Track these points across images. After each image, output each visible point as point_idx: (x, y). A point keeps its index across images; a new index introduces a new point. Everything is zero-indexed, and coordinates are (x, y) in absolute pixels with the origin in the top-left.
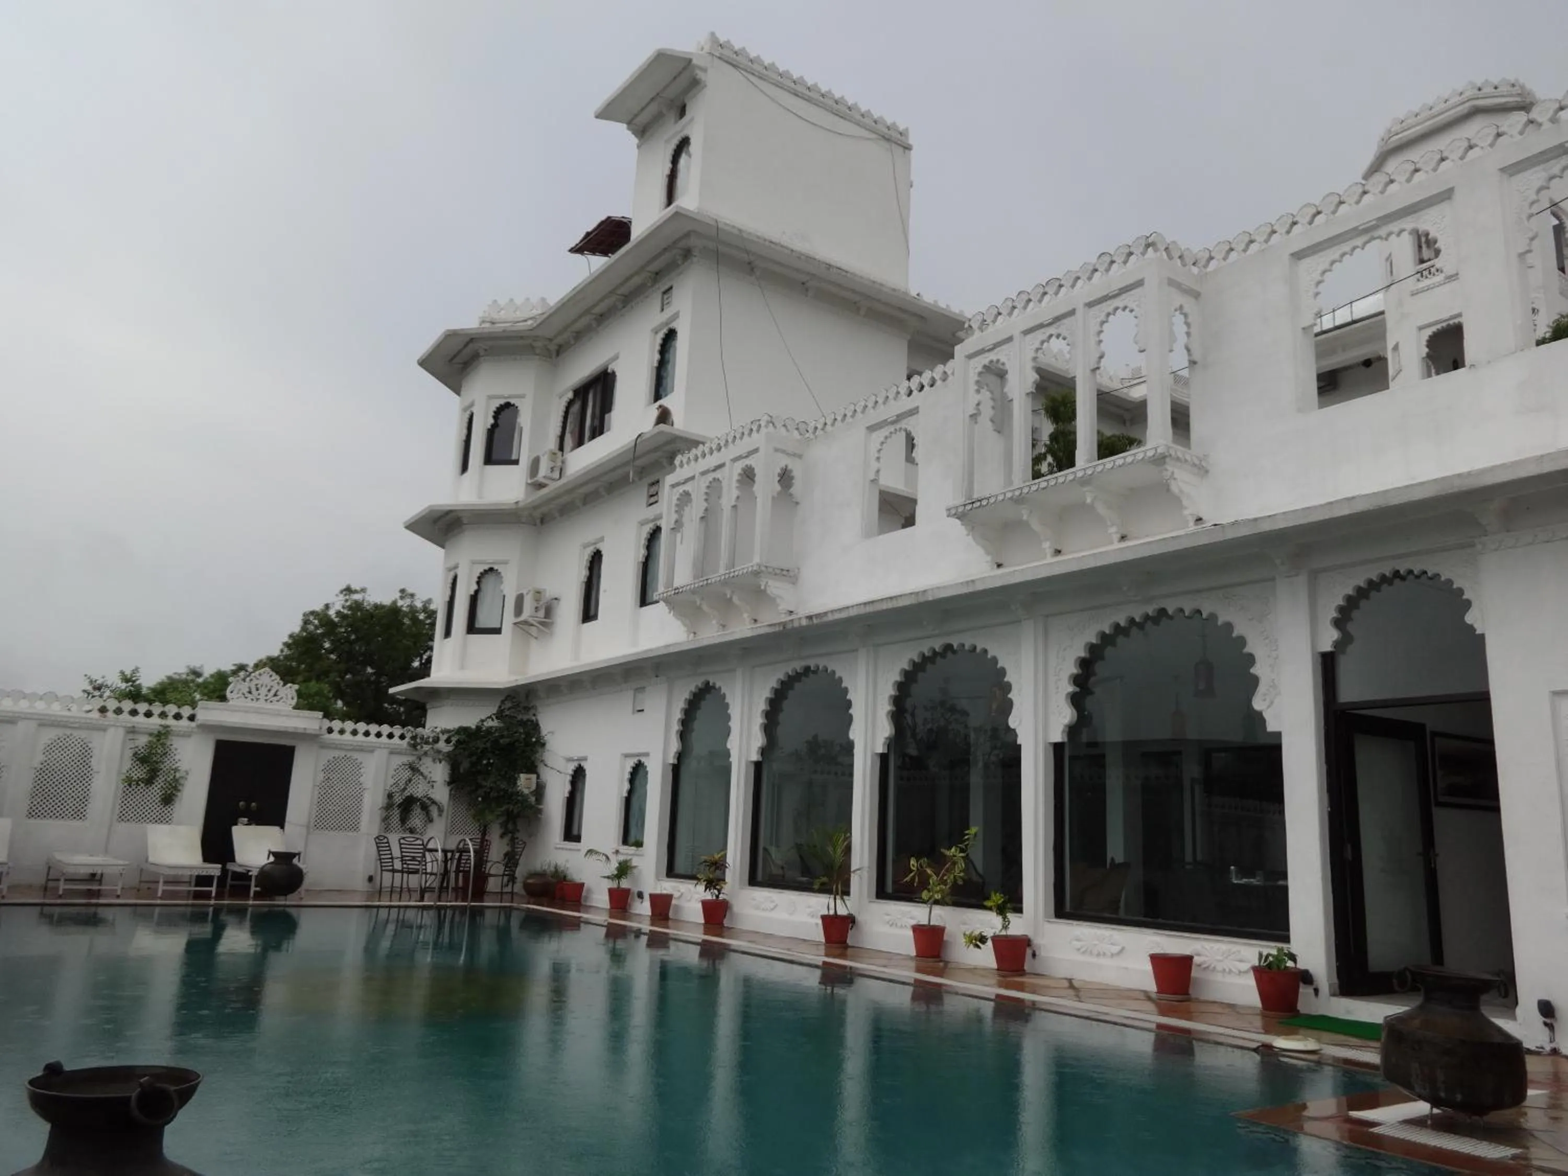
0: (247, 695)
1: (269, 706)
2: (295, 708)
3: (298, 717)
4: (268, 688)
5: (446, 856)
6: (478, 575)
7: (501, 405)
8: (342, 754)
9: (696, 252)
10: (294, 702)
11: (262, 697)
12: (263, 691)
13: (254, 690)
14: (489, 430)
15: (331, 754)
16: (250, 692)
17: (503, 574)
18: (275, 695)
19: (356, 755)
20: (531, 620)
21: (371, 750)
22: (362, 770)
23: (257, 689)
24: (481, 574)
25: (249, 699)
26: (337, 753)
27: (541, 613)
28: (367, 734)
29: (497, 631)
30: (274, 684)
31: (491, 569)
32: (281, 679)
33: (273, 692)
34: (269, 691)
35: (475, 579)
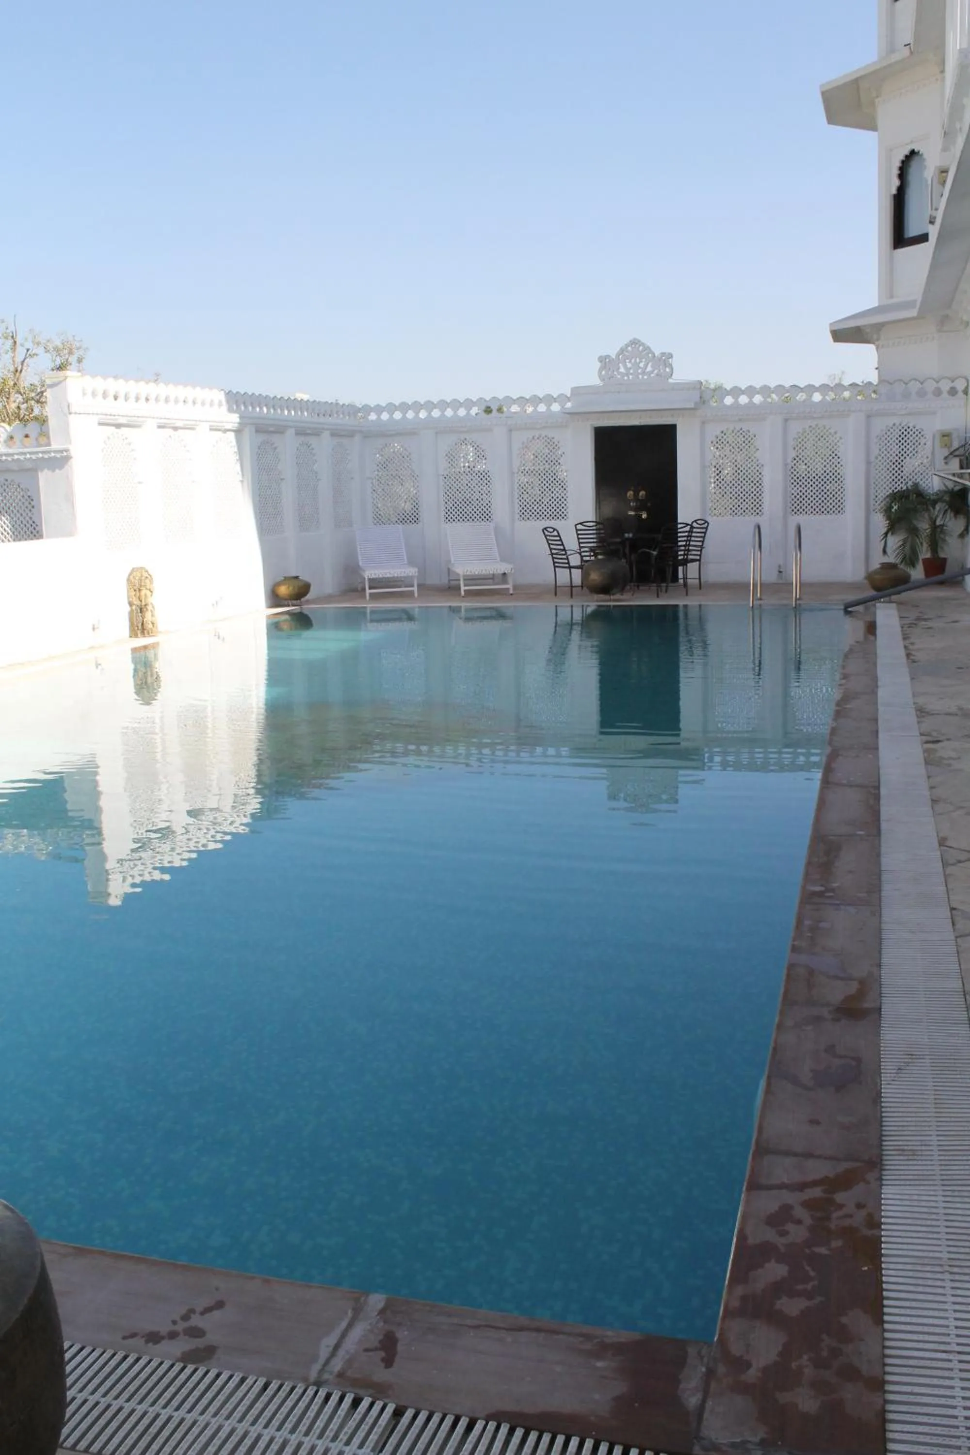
6: (899, 164)
8: (731, 426)
15: (716, 429)
17: (926, 152)
19: (745, 426)
21: (761, 418)
22: (756, 444)
24: (903, 162)
26: (724, 427)
29: (925, 237)
31: (913, 153)
35: (896, 172)
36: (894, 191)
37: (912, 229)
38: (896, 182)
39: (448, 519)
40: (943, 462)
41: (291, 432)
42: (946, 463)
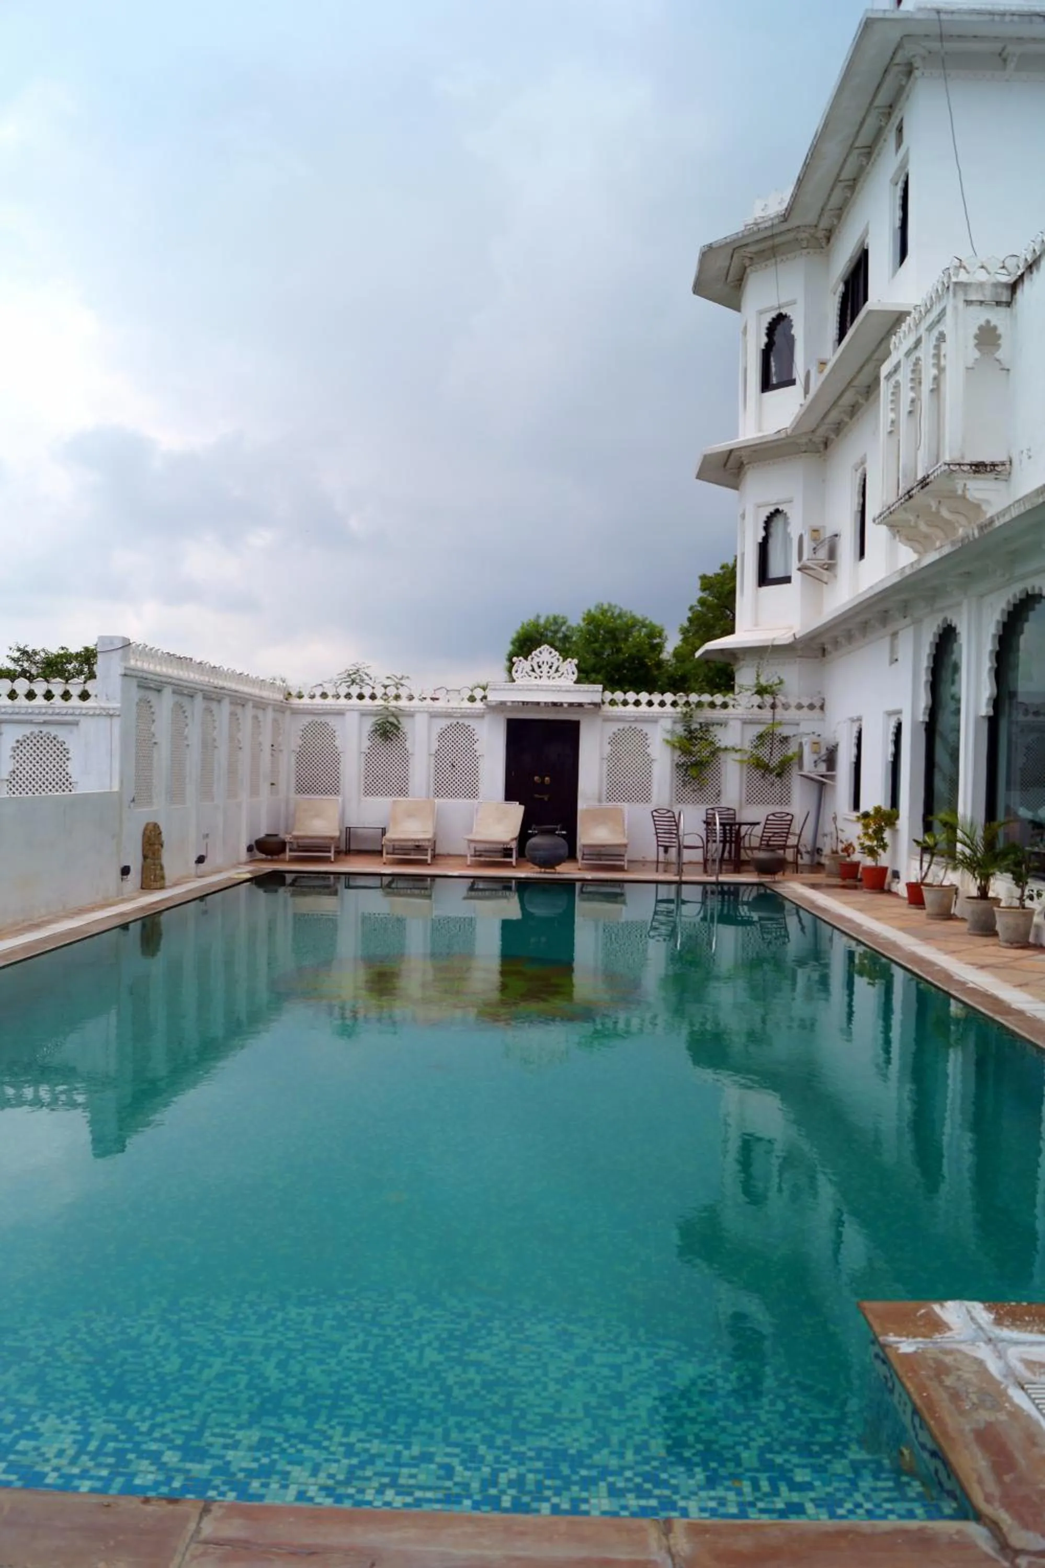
0: (531, 673)
1: (551, 682)
2: (576, 682)
3: (579, 691)
4: (550, 664)
5: (724, 830)
6: (764, 519)
7: (774, 319)
8: (627, 726)
9: (917, 63)
10: (575, 677)
11: (545, 674)
12: (545, 668)
13: (536, 667)
14: (763, 350)
15: (614, 727)
16: (533, 670)
17: (789, 515)
18: (557, 671)
19: (639, 726)
20: (809, 564)
21: (654, 720)
22: (648, 742)
23: (540, 667)
24: (768, 517)
25: (533, 678)
26: (621, 726)
27: (823, 554)
28: (650, 703)
29: (787, 580)
30: (554, 660)
31: (777, 511)
32: (560, 655)
33: (554, 668)
34: (551, 667)
35: (762, 525)
36: (760, 540)
37: (775, 571)
38: (763, 533)
39: (366, 793)
40: (813, 765)
41: (250, 704)
42: (816, 766)
